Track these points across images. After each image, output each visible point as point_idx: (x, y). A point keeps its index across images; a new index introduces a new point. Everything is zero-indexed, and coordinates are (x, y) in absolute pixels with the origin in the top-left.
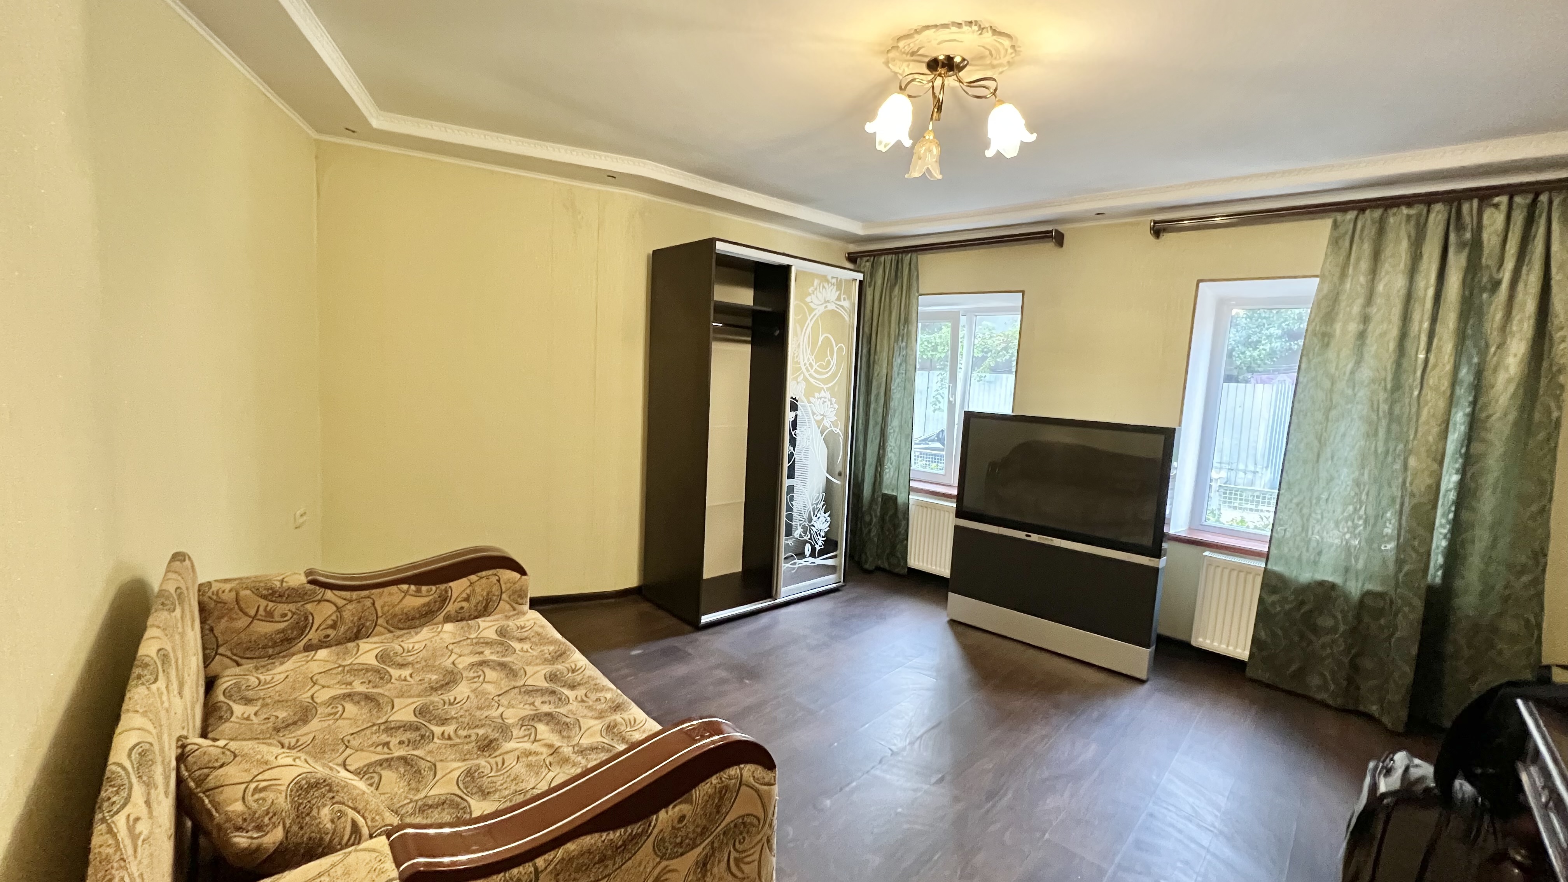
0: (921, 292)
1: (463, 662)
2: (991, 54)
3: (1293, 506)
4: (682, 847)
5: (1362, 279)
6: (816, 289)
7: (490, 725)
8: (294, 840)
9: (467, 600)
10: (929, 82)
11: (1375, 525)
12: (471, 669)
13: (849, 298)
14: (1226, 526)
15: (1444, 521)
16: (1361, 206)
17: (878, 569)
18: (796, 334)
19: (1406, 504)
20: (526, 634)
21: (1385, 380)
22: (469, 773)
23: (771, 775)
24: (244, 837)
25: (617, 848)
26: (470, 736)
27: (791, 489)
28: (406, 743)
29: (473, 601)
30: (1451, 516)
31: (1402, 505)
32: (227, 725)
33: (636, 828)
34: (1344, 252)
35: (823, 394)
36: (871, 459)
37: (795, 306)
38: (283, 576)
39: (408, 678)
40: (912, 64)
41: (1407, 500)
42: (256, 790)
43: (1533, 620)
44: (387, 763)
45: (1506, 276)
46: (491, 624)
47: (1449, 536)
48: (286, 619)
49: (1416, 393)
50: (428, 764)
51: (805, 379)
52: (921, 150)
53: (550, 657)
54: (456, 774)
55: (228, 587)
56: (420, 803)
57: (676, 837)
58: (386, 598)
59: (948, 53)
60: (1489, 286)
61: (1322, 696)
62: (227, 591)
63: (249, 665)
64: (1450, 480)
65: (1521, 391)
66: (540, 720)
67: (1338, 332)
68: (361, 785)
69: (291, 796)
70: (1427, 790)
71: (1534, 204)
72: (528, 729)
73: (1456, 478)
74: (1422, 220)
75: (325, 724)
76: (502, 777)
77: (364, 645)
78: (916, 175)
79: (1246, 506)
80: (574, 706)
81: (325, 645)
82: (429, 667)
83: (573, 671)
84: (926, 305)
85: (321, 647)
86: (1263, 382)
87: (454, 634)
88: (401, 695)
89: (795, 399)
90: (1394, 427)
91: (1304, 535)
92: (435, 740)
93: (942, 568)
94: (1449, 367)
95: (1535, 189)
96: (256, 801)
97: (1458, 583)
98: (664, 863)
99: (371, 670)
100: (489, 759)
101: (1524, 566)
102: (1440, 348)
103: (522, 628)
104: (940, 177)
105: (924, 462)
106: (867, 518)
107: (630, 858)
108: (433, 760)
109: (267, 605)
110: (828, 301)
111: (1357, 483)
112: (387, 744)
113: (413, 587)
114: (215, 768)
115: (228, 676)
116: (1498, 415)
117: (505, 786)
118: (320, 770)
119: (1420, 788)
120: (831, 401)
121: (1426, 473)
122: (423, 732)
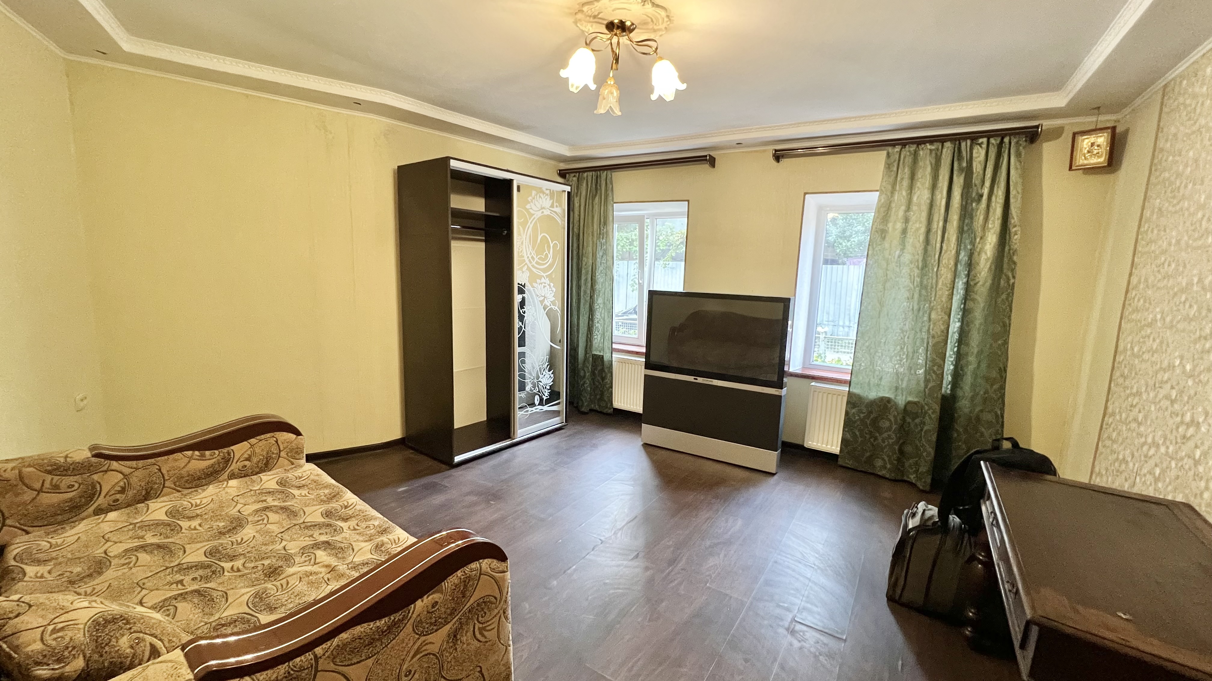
0: (615, 201)
1: (248, 510)
2: (652, 21)
3: (864, 348)
4: (437, 625)
5: (904, 193)
6: (534, 198)
7: (275, 557)
8: (96, 666)
9: (248, 459)
10: (608, 39)
11: (912, 358)
12: (255, 515)
13: (560, 206)
14: (828, 364)
15: (952, 353)
16: (903, 143)
17: (591, 410)
18: (519, 234)
19: (930, 344)
20: (303, 482)
21: (918, 261)
22: (257, 595)
23: (504, 564)
24: (45, 669)
25: (383, 632)
26: (257, 567)
27: (522, 355)
28: (199, 579)
29: (255, 460)
30: (956, 349)
31: (928, 343)
32: (20, 584)
33: (397, 616)
34: (893, 174)
35: (543, 280)
36: (583, 329)
37: (518, 211)
38: (67, 452)
39: (198, 527)
40: (594, 25)
41: (930, 341)
42: (54, 631)
43: (999, 412)
44: (183, 596)
45: (986, 191)
46: (272, 477)
47: (954, 363)
48: (73, 489)
49: (935, 270)
50: (220, 593)
51: (528, 269)
52: (605, 92)
53: (325, 499)
54: (246, 597)
55: (10, 465)
56: (214, 624)
57: (431, 618)
58: (171, 464)
59: (621, 18)
60: (976, 198)
61: (883, 473)
62: (9, 470)
63: (37, 533)
64: (955, 326)
65: (993, 267)
66: (319, 548)
67: (890, 229)
68: (158, 616)
69: (88, 631)
70: (935, 523)
71: (1000, 145)
72: (309, 556)
73: (958, 324)
74: (939, 153)
75: (120, 573)
76: (286, 595)
77: (153, 504)
78: (602, 111)
79: (841, 350)
80: (347, 534)
81: (113, 508)
82: (216, 517)
83: (346, 507)
84: (619, 211)
85: (112, 510)
86: (854, 264)
87: (238, 488)
88: (192, 541)
89: (521, 285)
90: (924, 292)
91: (871, 367)
92: (226, 573)
93: (637, 407)
94: (954, 252)
95: (1001, 134)
96: (55, 639)
97: (960, 393)
98: (423, 638)
99: (161, 524)
100: (274, 583)
101: (995, 379)
102: (948, 239)
103: (300, 478)
104: (620, 114)
105: (624, 330)
106: (582, 373)
107: (394, 639)
108: (223, 589)
109: (52, 479)
110: (544, 208)
111: (902, 331)
112: (181, 582)
113: (197, 453)
114: (10, 618)
115: (18, 543)
116: (981, 283)
117: (289, 601)
118: (115, 608)
119: (930, 523)
120: (549, 285)
121: (941, 322)
122: (213, 569)
